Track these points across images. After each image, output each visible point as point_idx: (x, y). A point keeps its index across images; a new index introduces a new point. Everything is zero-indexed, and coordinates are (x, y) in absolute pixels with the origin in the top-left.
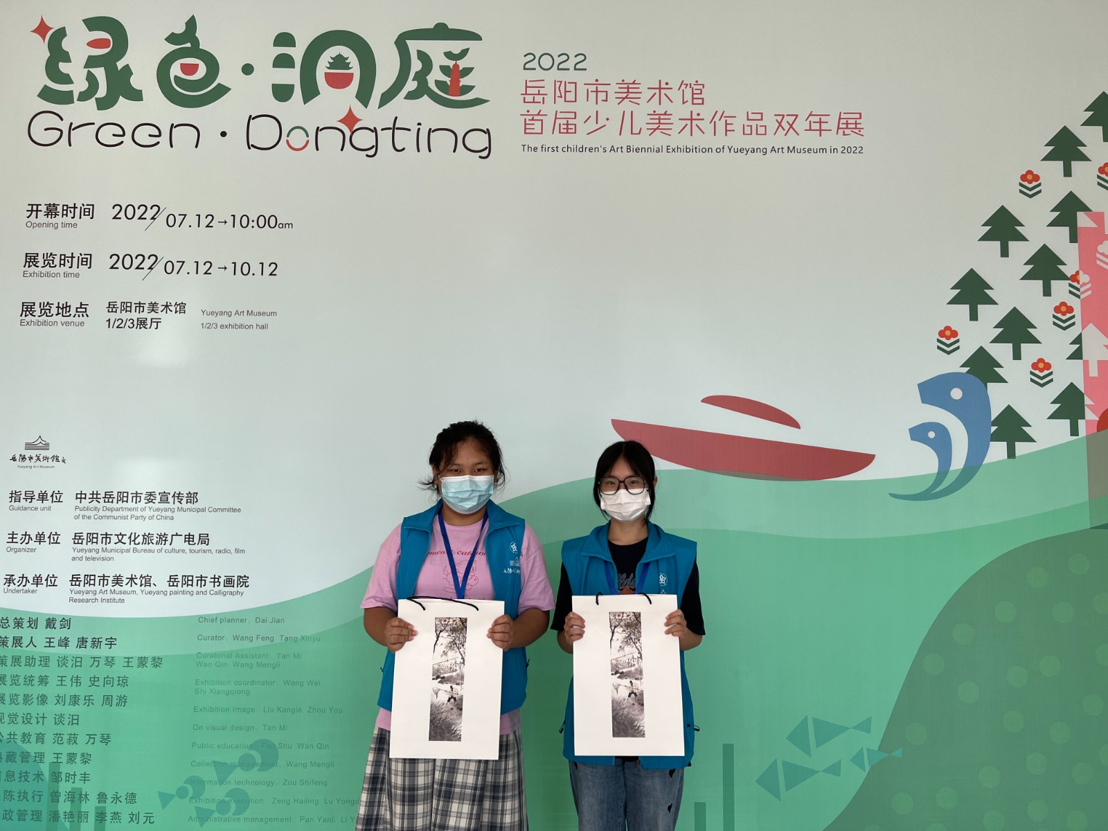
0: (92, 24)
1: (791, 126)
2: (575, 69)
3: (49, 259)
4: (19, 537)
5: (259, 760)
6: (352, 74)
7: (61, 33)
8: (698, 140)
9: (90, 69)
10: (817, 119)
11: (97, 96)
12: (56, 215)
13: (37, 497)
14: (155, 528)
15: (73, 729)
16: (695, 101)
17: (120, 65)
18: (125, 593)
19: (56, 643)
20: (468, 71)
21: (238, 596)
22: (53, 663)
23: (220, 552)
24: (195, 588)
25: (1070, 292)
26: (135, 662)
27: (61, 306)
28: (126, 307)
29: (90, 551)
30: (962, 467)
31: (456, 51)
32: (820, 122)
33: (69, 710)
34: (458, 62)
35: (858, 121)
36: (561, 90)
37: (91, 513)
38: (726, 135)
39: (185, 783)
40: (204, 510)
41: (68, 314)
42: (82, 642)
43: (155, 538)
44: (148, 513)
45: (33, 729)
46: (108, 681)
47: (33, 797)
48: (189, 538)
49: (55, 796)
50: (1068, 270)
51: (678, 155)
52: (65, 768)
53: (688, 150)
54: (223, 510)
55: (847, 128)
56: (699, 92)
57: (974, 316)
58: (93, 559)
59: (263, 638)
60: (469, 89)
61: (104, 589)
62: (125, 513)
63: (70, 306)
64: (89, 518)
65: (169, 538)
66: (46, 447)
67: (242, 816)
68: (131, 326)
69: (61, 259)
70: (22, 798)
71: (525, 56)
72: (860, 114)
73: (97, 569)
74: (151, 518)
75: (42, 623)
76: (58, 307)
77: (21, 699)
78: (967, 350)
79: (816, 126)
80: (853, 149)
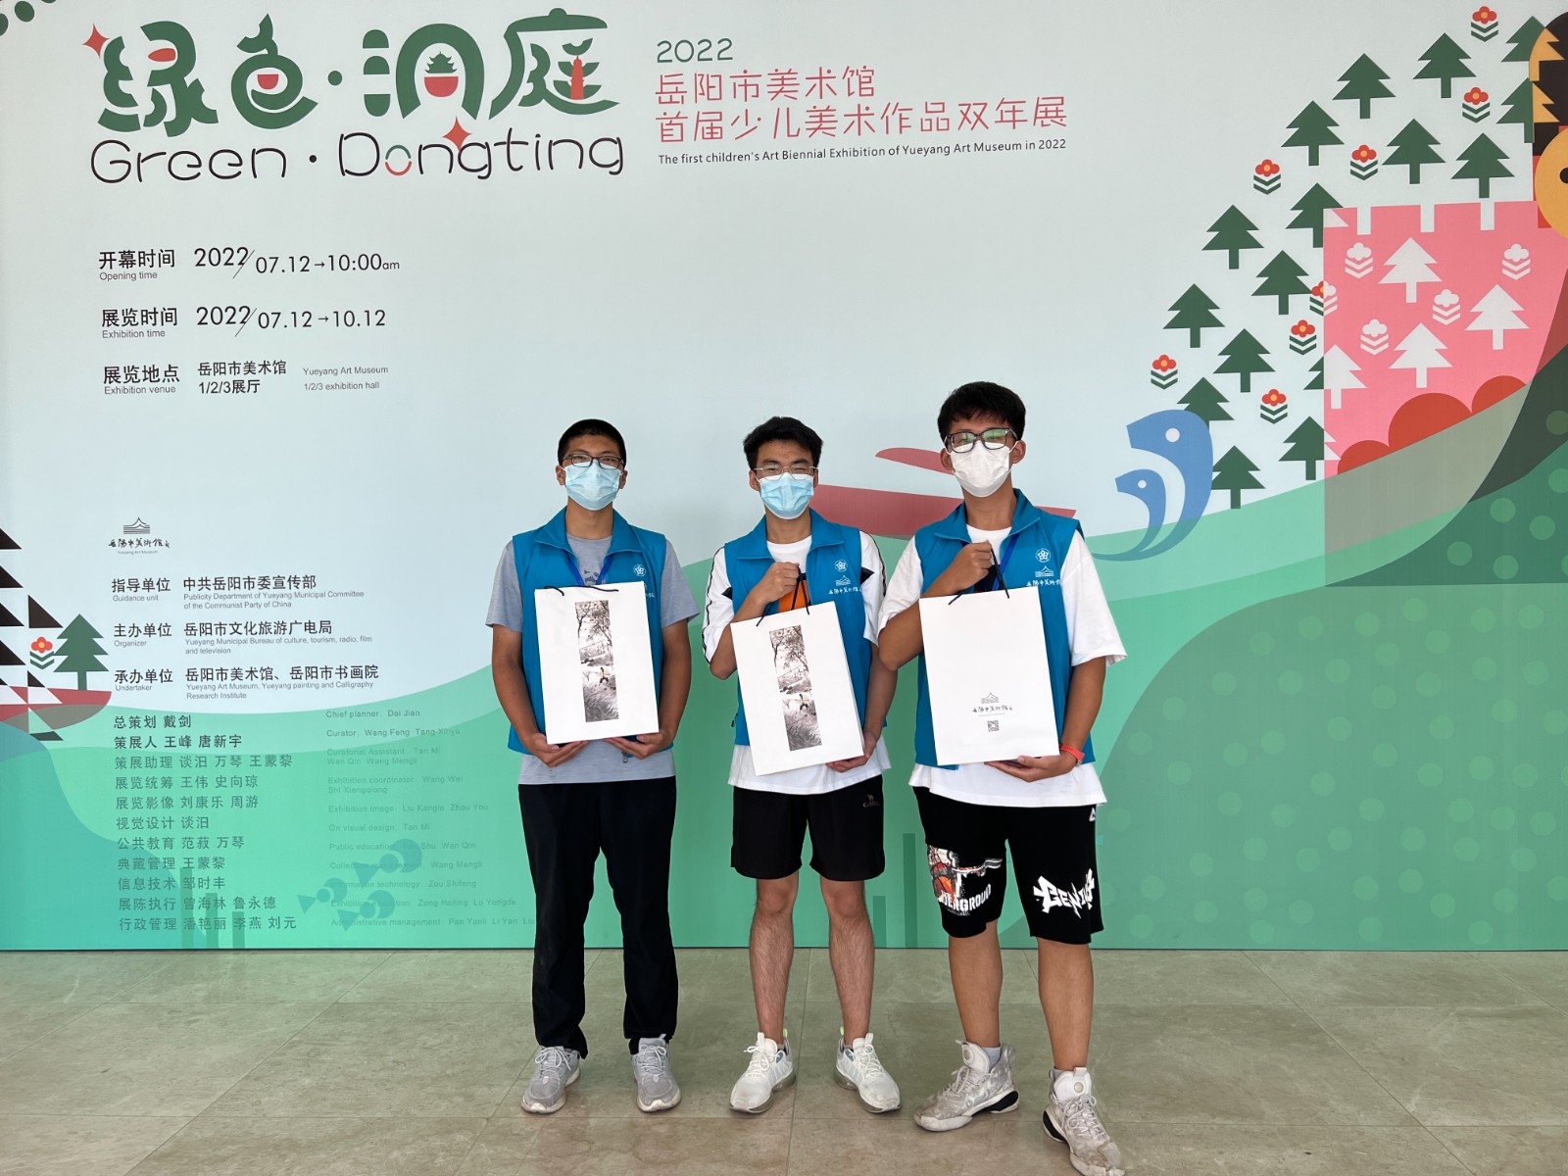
0: (153, 31)
1: (979, 118)
2: (719, 59)
3: (129, 316)
4: (127, 629)
5: (401, 861)
6: (456, 78)
7: (118, 45)
8: (869, 140)
9: (155, 87)
10: (1010, 107)
11: (167, 119)
12: (132, 264)
13: (141, 585)
14: (272, 616)
15: (203, 832)
16: (864, 92)
17: (189, 80)
18: (245, 687)
19: (176, 742)
20: (592, 67)
21: (367, 688)
22: (176, 763)
23: (345, 640)
24: (321, 681)
25: (1312, 308)
26: (262, 761)
27: (148, 369)
28: (219, 368)
29: (205, 642)
30: (1177, 520)
31: (577, 43)
32: (1014, 111)
33: (196, 813)
34: (581, 57)
35: (1060, 108)
36: (704, 87)
37: (202, 602)
38: (901, 132)
39: (326, 885)
40: (322, 595)
41: (156, 379)
42: (205, 741)
43: (272, 626)
44: (262, 600)
45: (160, 833)
46: (236, 781)
47: (166, 905)
48: (309, 627)
49: (189, 903)
50: (1310, 282)
51: (844, 159)
52: (197, 874)
53: (855, 153)
54: (342, 594)
55: (1046, 117)
56: (868, 80)
57: (1195, 342)
58: (209, 651)
59: (397, 733)
60: (594, 89)
61: (223, 683)
62: (239, 601)
63: (157, 370)
64: (200, 606)
65: (288, 627)
66: (146, 530)
67: (388, 919)
68: (227, 390)
69: (143, 316)
70: (153, 906)
71: (659, 45)
72: (1062, 98)
73: (215, 662)
74: (266, 605)
75: (160, 722)
76: (145, 371)
77: (144, 803)
78: (1186, 384)
79: (1008, 116)
80: (1054, 143)
